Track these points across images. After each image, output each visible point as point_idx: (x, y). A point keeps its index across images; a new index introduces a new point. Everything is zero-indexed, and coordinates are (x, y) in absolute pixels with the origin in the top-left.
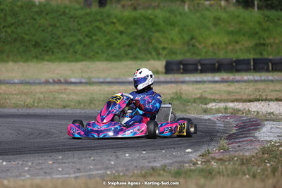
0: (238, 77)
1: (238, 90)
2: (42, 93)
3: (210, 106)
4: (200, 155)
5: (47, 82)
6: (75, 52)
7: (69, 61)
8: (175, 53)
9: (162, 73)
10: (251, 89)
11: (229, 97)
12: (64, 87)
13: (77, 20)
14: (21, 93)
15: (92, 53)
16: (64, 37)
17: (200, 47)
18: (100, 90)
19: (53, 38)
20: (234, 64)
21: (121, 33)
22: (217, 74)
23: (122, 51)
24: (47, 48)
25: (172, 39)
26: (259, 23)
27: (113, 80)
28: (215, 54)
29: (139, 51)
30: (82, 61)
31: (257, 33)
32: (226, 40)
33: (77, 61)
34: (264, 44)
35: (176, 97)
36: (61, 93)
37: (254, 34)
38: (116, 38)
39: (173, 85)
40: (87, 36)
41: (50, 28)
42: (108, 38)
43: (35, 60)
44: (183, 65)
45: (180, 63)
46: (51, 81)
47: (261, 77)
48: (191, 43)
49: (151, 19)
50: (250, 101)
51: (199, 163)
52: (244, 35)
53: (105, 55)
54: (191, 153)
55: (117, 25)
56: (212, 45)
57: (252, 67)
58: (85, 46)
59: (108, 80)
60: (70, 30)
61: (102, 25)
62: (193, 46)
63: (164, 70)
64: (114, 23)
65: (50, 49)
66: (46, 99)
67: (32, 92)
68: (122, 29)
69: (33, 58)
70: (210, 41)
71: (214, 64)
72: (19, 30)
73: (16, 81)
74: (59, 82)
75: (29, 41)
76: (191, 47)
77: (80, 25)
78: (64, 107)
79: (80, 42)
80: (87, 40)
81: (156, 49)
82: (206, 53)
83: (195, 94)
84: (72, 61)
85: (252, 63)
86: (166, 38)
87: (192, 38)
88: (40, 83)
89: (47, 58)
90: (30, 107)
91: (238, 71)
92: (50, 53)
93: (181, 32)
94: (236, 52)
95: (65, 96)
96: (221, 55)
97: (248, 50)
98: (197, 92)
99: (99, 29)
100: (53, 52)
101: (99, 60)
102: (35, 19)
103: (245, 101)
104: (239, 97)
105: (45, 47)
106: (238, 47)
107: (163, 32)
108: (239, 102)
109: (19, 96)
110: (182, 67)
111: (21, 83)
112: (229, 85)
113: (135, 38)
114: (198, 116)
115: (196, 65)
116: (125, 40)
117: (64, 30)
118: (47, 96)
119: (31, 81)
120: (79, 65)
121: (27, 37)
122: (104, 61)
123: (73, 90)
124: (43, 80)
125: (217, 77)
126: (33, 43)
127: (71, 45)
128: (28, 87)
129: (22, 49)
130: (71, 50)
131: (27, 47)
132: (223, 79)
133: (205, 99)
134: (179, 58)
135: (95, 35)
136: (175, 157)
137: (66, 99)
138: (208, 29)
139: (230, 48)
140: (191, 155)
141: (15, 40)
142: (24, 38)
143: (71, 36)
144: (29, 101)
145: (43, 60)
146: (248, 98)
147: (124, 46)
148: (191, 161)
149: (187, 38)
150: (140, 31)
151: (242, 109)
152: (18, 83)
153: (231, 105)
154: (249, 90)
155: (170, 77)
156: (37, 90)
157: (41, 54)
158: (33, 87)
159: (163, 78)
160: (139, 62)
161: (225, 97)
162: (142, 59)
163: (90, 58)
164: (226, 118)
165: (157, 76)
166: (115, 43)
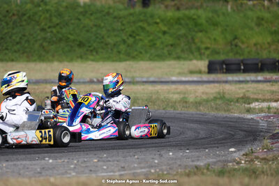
3: (252, 105)
4: (244, 155)
5: (91, 82)
6: (119, 52)
7: (113, 61)
8: (218, 53)
9: (205, 72)
11: (272, 97)
13: (121, 20)
15: (135, 53)
16: (108, 37)
17: (243, 46)
18: (144, 89)
19: (97, 38)
20: (277, 64)
21: (164, 33)
23: (166, 51)
24: (91, 48)
25: (215, 39)
27: (157, 80)
30: (125, 60)
32: (269, 40)
33: (120, 60)
35: (219, 96)
38: (160, 38)
40: (131, 36)
41: (94, 29)
42: (151, 37)
43: (79, 60)
44: (226, 65)
45: (223, 62)
46: (95, 80)
48: (233, 43)
49: (194, 19)
51: (243, 162)
53: (148, 55)
54: (234, 152)
55: (161, 25)
56: (255, 45)
58: (128, 46)
59: (152, 79)
60: (114, 30)
61: (145, 25)
62: (236, 46)
63: (206, 70)
64: (157, 23)
65: (94, 48)
68: (165, 29)
69: (78, 57)
70: (253, 41)
71: (257, 65)
72: (64, 30)
75: (74, 40)
76: (233, 47)
77: (123, 25)
79: (124, 41)
80: (131, 40)
81: (199, 49)
82: (249, 52)
84: (116, 61)
86: (209, 38)
87: (236, 38)
88: (84, 83)
89: (92, 57)
92: (94, 53)
93: (223, 32)
96: (264, 55)
98: (239, 91)
99: (143, 29)
100: (97, 52)
101: (142, 60)
102: (79, 19)
105: (90, 47)
107: (206, 32)
110: (224, 66)
112: (272, 85)
113: (178, 38)
115: (239, 64)
116: (168, 39)
117: (108, 31)
119: (76, 81)
121: (72, 37)
124: (88, 79)
125: (260, 77)
126: (78, 43)
127: (115, 45)
129: (67, 49)
130: (115, 50)
131: (72, 47)
132: (266, 78)
133: (248, 98)
134: (222, 57)
135: (138, 35)
139: (273, 47)
141: (60, 40)
142: (69, 38)
143: (115, 36)
145: (87, 59)
147: (167, 46)
148: (235, 160)
149: (229, 37)
150: (183, 31)
153: (274, 104)
155: (212, 77)
157: (85, 54)
159: (206, 77)
160: (182, 62)
161: (268, 96)
162: (185, 59)
163: (134, 58)
164: (269, 117)
165: (199, 75)
166: (158, 43)
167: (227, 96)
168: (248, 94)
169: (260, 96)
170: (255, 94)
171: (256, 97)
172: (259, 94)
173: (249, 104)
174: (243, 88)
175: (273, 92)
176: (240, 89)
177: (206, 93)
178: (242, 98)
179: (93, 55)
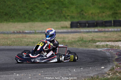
0: (106, 29)
1: (110, 36)
2: (14, 38)
4: (109, 70)
5: (14, 33)
6: (25, 18)
7: (22, 22)
8: (74, 18)
9: (69, 28)
10: (115, 35)
11: (106, 39)
12: (24, 35)
13: (26, 2)
14: (4, 38)
15: (33, 18)
16: (20, 10)
17: (85, 15)
18: (42, 36)
19: (14, 11)
20: (104, 23)
21: (47, 8)
22: (96, 28)
23: (48, 17)
24: (11, 16)
25: (72, 12)
26: (114, 3)
28: (93, 18)
29: (56, 17)
30: (29, 22)
31: (113, 8)
32: (98, 11)
33: (26, 22)
34: (117, 13)
35: (80, 40)
36: (24, 38)
37: (112, 8)
38: (45, 11)
39: (77, 34)
40: (31, 10)
41: (13, 7)
42: (41, 11)
44: (80, 24)
45: (78, 23)
46: (16, 32)
47: (118, 29)
49: (62, 2)
50: (117, 41)
51: (111, 74)
52: (107, 9)
53: (40, 19)
54: (104, 69)
56: (92, 14)
57: (113, 24)
58: (30, 15)
60: (22, 7)
61: (38, 5)
62: (82, 14)
64: (44, 4)
65: (13, 16)
66: (17, 41)
67: (9, 38)
68: (48, 6)
69: (4, 21)
70: (91, 12)
71: (94, 23)
74: (20, 33)
75: (3, 12)
76: (81, 15)
77: (27, 4)
78: (28, 45)
80: (31, 12)
81: (64, 16)
82: (89, 17)
83: (89, 38)
84: (24, 22)
85: (113, 22)
86: (70, 11)
87: (82, 11)
88: (11, 33)
89: (11, 20)
90: (10, 45)
91: (106, 26)
92: (13, 18)
93: (76, 7)
94: (103, 17)
95: (26, 40)
96: (96, 19)
97: (109, 16)
98: (90, 37)
99: (37, 6)
100: (14, 18)
101: (37, 21)
102: (5, 2)
103: (114, 41)
104: (111, 39)
105: (11, 15)
106: (104, 14)
107: (68, 8)
108: (111, 42)
109: (3, 40)
110: (78, 24)
112: (104, 34)
113: (54, 11)
114: (95, 49)
115: (85, 24)
116: (49, 12)
117: (20, 7)
118: (17, 39)
119: (6, 32)
120: (28, 24)
123: (30, 37)
124: (12, 32)
125: (96, 30)
126: (5, 13)
127: (23, 14)
128: (6, 35)
130: (23, 17)
131: (1, 15)
132: (99, 30)
133: (94, 40)
134: (76, 20)
135: (35, 9)
136: (98, 71)
137: (27, 41)
138: (90, 6)
139: (100, 15)
140: (105, 70)
144: (9, 42)
145: (9, 21)
146: (115, 40)
147: (49, 15)
148: (106, 73)
149: (79, 10)
150: (56, 8)
151: (114, 45)
153: (108, 43)
154: (115, 36)
155: (73, 30)
156: (12, 37)
157: (8, 19)
158: (9, 35)
159: (70, 30)
160: (57, 23)
161: (104, 39)
162: (58, 21)
163: (32, 21)
164: (109, 50)
165: (67, 29)
166: (44, 13)
167: (84, 39)
168: (94, 38)
169: (100, 39)
170: (97, 38)
171: (98, 39)
172: (99, 38)
173: (95, 43)
174: (91, 35)
175: (106, 37)
176: (89, 35)
177: (74, 38)
178: (92, 40)
179: (12, 19)
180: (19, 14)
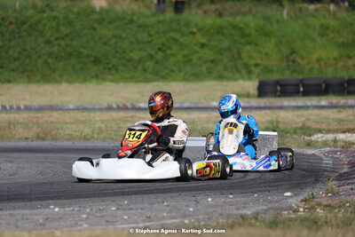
0: (351, 100)
1: (351, 118)
2: (103, 122)
3: (314, 138)
4: (302, 201)
5: (110, 108)
6: (145, 70)
7: (137, 82)
8: (271, 71)
9: (254, 96)
11: (339, 127)
12: (131, 113)
13: (147, 30)
14: (77, 122)
15: (166, 71)
16: (131, 51)
17: (302, 63)
19: (117, 52)
20: (346, 85)
21: (203, 45)
22: (324, 97)
23: (204, 69)
24: (110, 66)
25: (267, 54)
27: (193, 105)
28: (322, 72)
29: (226, 69)
30: (153, 81)
32: (336, 54)
35: (271, 127)
36: (128, 121)
38: (197, 52)
39: (268, 111)
40: (160, 49)
41: (114, 41)
42: (185, 52)
43: (94, 81)
44: (281, 86)
45: (277, 83)
46: (115, 106)
48: (290, 58)
49: (241, 28)
51: (301, 210)
53: (182, 74)
54: (291, 197)
55: (198, 36)
56: (318, 60)
58: (157, 62)
59: (186, 105)
60: (138, 42)
61: (178, 36)
62: (294, 61)
63: (256, 93)
64: (193, 33)
65: (114, 66)
66: (109, 129)
67: (90, 121)
68: (204, 40)
69: (92, 77)
70: (316, 56)
71: (320, 85)
72: (75, 43)
73: (71, 106)
74: (125, 108)
75: (87, 56)
76: (291, 63)
77: (150, 35)
80: (160, 56)
81: (246, 66)
82: (310, 70)
83: (296, 123)
84: (141, 81)
86: (260, 52)
87: (293, 52)
88: (100, 110)
89: (110, 77)
90: (88, 140)
91: (350, 93)
92: (114, 72)
93: (278, 44)
94: (349, 69)
96: (330, 73)
98: (298, 120)
99: (175, 41)
100: (117, 70)
101: (174, 80)
102: (95, 29)
104: (352, 127)
105: (107, 64)
106: (350, 63)
107: (256, 45)
108: (352, 133)
109: (74, 126)
110: (279, 88)
111: (77, 109)
112: (339, 112)
113: (221, 52)
114: (301, 151)
115: (297, 85)
116: (208, 54)
118: (109, 125)
119: (90, 107)
121: (85, 52)
122: (180, 81)
124: (105, 105)
125: (324, 101)
126: (92, 59)
127: (139, 61)
128: (86, 114)
129: (78, 66)
130: (140, 67)
131: (85, 64)
132: (332, 103)
133: (309, 128)
134: (275, 77)
135: (170, 48)
136: (271, 202)
138: (313, 40)
139: (341, 63)
140: (291, 200)
141: (70, 55)
142: (80, 53)
143: (140, 50)
144: (87, 131)
145: (104, 80)
147: (205, 62)
148: (290, 208)
149: (285, 51)
150: (226, 44)
152: (73, 110)
153: (341, 136)
155: (264, 101)
156: (97, 119)
157: (102, 73)
158: (92, 114)
159: (254, 102)
160: (225, 83)
161: (334, 126)
162: (229, 79)
163: (164, 78)
165: (247, 100)
166: (195, 58)
178: (302, 129)
179: (111, 74)
180: (130, 60)
